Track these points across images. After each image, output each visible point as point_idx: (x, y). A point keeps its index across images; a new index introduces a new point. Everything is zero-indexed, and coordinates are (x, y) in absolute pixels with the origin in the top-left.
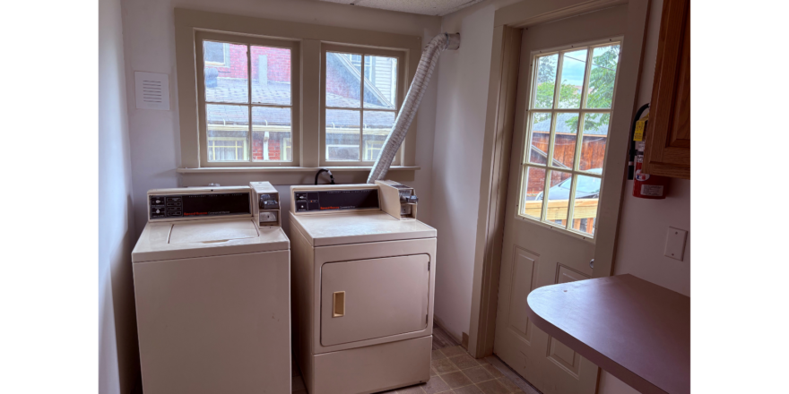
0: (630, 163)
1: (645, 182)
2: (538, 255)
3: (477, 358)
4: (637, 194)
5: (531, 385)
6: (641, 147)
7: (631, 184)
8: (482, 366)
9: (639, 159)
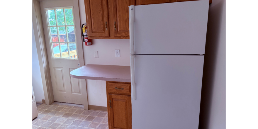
0: (83, 38)
1: (88, 42)
2: (62, 68)
3: (50, 105)
4: (86, 45)
5: (69, 103)
6: (85, 34)
7: (84, 43)
8: (52, 106)
9: (85, 37)
